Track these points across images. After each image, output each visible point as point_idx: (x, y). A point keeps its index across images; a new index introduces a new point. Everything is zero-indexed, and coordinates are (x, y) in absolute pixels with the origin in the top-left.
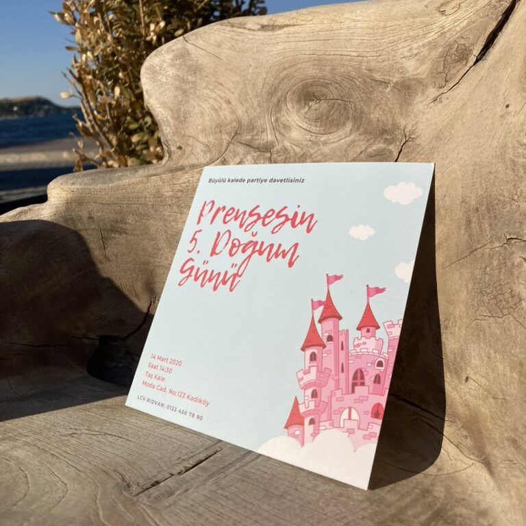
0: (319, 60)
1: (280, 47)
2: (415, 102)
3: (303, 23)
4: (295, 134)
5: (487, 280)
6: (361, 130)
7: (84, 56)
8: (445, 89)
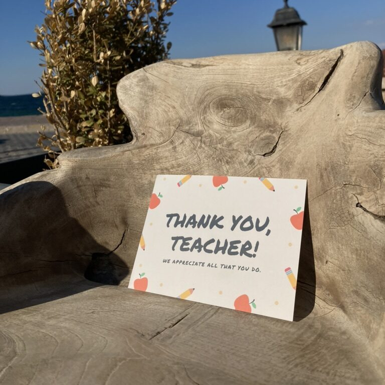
0: (228, 85)
1: (204, 77)
2: (286, 110)
3: (218, 64)
4: (216, 126)
5: (334, 207)
6: (256, 125)
8: (303, 105)
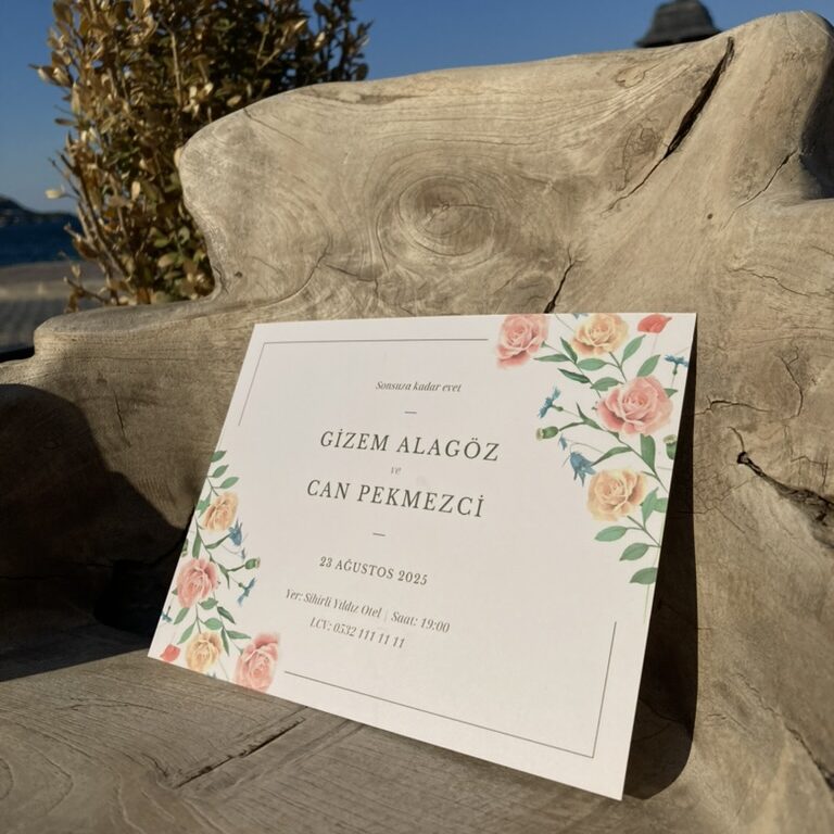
0: (446, 148)
1: (389, 128)
2: (584, 210)
3: (423, 93)
4: (412, 255)
6: (508, 249)
7: (84, 134)
8: (624, 193)
